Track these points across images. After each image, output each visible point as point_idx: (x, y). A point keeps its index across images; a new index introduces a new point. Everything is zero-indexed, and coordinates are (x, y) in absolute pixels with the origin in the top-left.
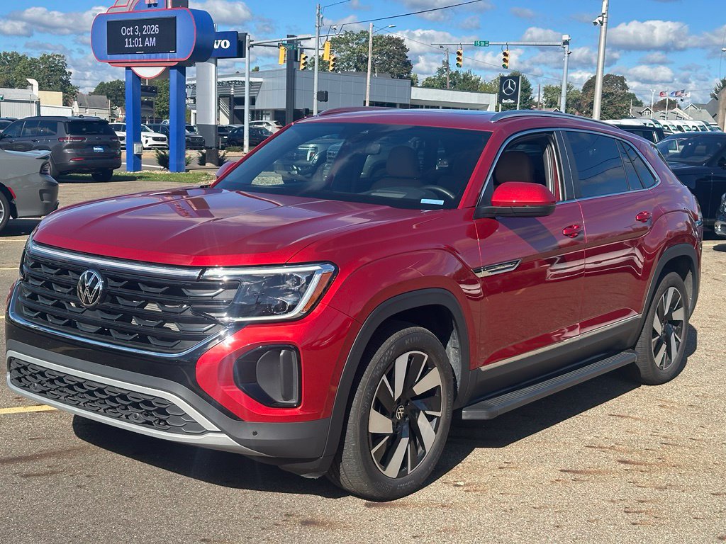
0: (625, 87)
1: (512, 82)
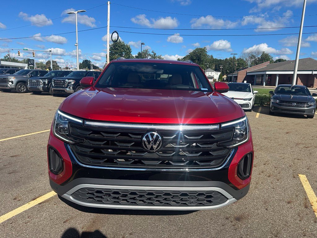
0: (57, 64)
1: (32, 61)
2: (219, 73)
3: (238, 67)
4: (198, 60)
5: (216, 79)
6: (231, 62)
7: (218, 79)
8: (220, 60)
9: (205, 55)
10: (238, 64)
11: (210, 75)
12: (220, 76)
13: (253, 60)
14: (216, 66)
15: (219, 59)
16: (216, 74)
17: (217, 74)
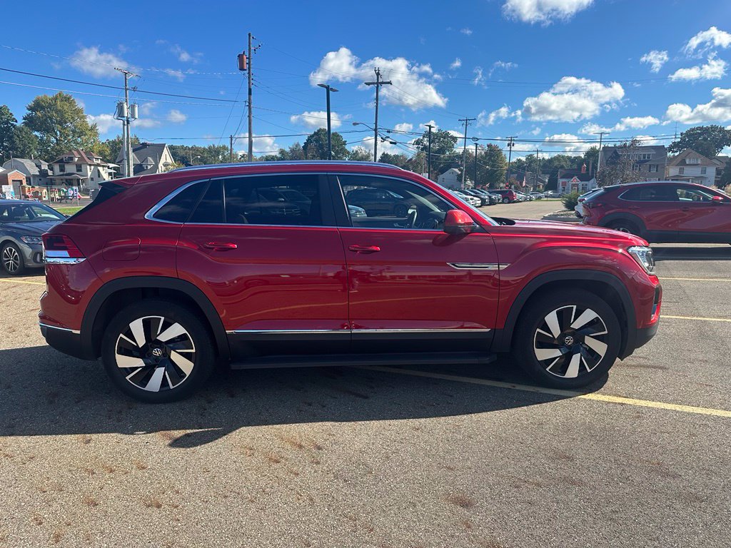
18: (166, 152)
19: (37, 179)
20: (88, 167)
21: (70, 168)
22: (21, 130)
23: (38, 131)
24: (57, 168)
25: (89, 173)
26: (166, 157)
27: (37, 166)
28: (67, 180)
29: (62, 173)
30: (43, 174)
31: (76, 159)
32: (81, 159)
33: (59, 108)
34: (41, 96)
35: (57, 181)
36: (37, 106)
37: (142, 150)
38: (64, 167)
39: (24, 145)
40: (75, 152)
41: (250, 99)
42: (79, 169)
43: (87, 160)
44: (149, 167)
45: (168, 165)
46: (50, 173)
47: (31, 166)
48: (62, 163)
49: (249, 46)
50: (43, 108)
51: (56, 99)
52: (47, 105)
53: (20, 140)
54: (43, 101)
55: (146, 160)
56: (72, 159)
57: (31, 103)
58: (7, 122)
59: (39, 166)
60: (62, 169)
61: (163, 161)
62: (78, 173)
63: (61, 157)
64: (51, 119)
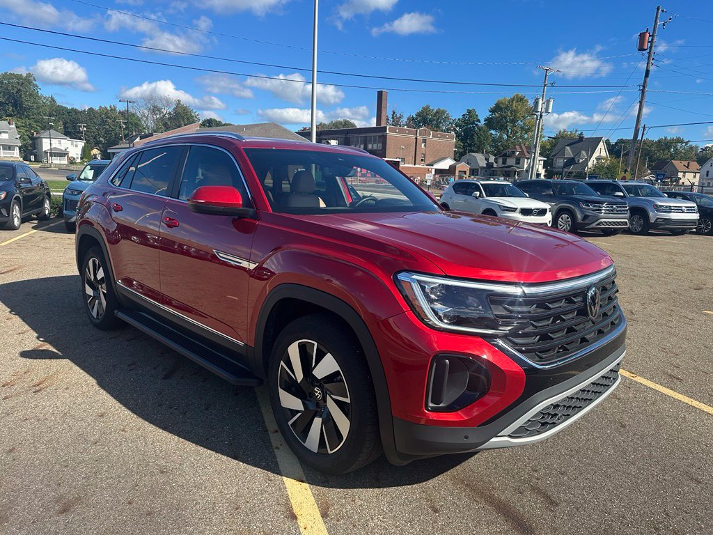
2: (81, 144)
3: (126, 132)
4: (15, 105)
5: (75, 156)
6: (108, 117)
7: (82, 158)
8: (75, 111)
9: (34, 95)
10: (125, 123)
11: (58, 146)
12: (84, 150)
13: (158, 116)
14: (65, 124)
15: (69, 107)
16: (72, 144)
17: (76, 146)
18: (601, 145)
19: (484, 170)
20: (526, 160)
21: (511, 161)
22: (480, 129)
23: (494, 130)
24: (500, 160)
25: (526, 166)
26: (601, 151)
27: (486, 159)
28: (506, 172)
29: (503, 166)
30: (490, 165)
31: (517, 153)
32: (522, 153)
33: (515, 108)
34: (501, 98)
35: (499, 173)
36: (497, 108)
37: (577, 144)
38: (506, 160)
39: (480, 142)
40: (517, 147)
41: (645, 82)
42: (518, 163)
43: (526, 153)
44: (581, 161)
45: (600, 159)
46: (495, 165)
47: (481, 160)
48: (505, 157)
49: (656, 21)
50: (501, 109)
51: (513, 99)
52: (505, 106)
53: (478, 138)
54: (502, 103)
55: (579, 153)
56: (514, 153)
57: (493, 106)
58: (473, 123)
59: (487, 159)
60: (504, 162)
61: (596, 154)
62: (517, 166)
63: (505, 152)
64: (506, 118)
